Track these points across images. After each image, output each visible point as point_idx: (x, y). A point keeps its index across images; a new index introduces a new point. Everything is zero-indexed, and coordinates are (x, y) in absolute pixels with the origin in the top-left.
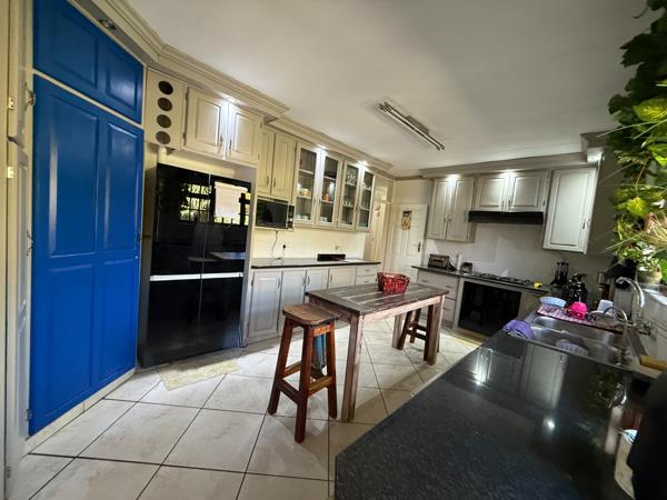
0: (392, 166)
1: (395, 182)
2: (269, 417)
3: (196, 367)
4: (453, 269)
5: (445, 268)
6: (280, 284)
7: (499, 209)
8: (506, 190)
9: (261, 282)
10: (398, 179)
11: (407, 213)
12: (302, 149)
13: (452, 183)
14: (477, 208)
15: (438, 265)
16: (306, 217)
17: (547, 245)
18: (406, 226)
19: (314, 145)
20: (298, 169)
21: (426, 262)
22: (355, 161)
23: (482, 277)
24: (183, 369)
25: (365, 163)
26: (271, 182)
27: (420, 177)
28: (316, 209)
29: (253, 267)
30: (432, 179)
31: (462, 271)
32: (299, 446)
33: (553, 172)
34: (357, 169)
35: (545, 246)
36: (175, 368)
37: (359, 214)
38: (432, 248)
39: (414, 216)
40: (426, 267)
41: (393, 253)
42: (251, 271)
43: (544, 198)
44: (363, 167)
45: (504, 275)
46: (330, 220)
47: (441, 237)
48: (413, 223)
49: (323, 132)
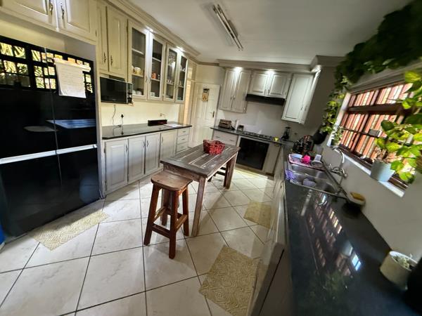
0: (199, 53)
1: (198, 66)
2: (145, 247)
3: (69, 224)
4: (233, 129)
5: (229, 129)
6: (127, 149)
7: (262, 94)
8: (268, 82)
9: (111, 149)
10: (201, 63)
11: (206, 90)
12: (133, 29)
13: (237, 72)
14: (251, 93)
15: (224, 127)
16: (140, 93)
17: (284, 118)
18: (205, 99)
19: (142, 26)
20: (131, 49)
21: (217, 124)
22: (175, 47)
23: (249, 134)
24: (57, 228)
25: (182, 49)
26: (108, 59)
27: (217, 65)
28: (147, 86)
29: (104, 138)
30: (224, 68)
31: (238, 131)
32: (173, 261)
33: (293, 75)
34: (176, 53)
35: (283, 119)
36: (48, 229)
37: (177, 91)
38: (221, 116)
39: (211, 92)
40: (217, 128)
41: (197, 117)
42: (102, 142)
43: (286, 91)
44: (180, 51)
45: (260, 133)
46: (157, 95)
47: (228, 109)
48: (210, 98)
49: (153, 15)
